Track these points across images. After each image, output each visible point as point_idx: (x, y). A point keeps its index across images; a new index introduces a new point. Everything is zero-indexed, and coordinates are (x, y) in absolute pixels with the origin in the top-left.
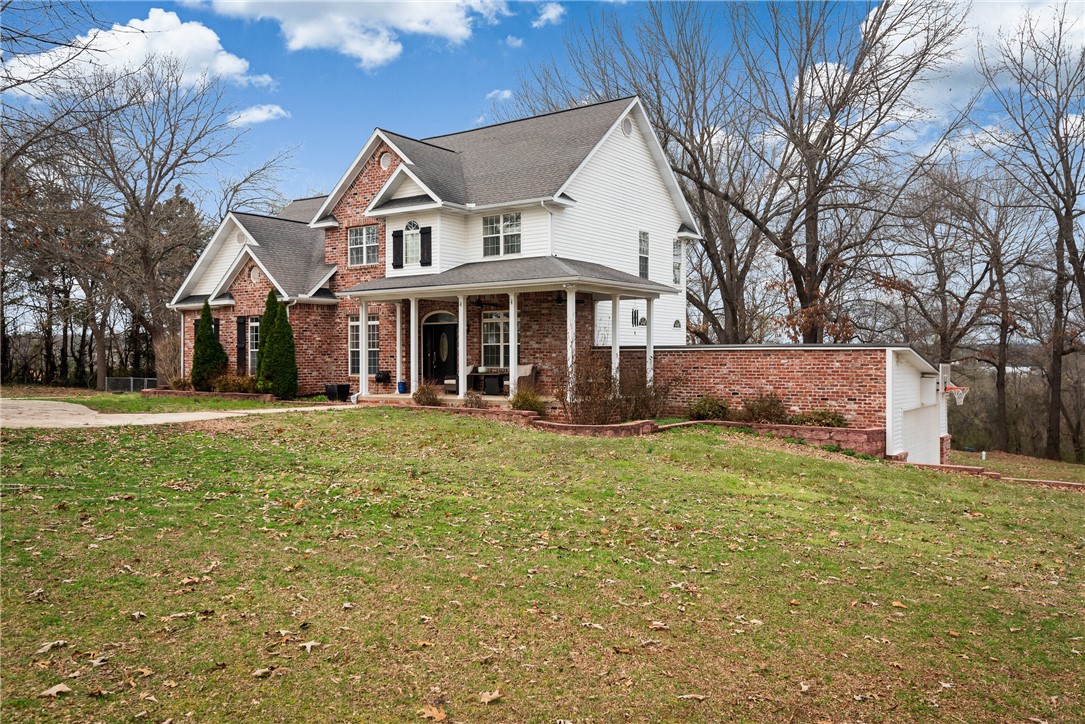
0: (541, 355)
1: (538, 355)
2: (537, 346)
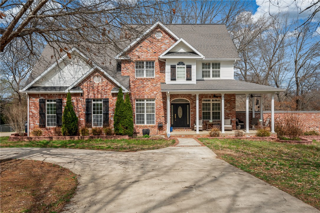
0: (231, 115)
1: (230, 115)
2: (229, 112)
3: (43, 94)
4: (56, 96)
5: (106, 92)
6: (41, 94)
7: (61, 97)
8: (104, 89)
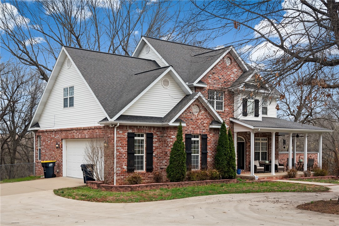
3: (132, 126)
4: (146, 129)
5: (205, 126)
6: (129, 126)
7: (151, 131)
8: (202, 122)
